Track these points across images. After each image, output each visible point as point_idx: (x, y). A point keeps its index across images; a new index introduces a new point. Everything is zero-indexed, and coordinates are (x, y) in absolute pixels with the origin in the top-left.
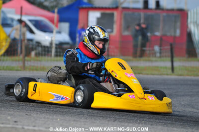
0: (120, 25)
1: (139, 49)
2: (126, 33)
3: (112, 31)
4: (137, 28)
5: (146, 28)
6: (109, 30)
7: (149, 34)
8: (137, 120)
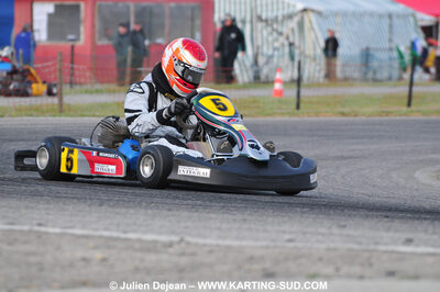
0: (93, 26)
1: (128, 72)
2: (104, 42)
3: (77, 39)
4: (122, 30)
5: (141, 31)
6: (71, 37)
7: (147, 42)
8: (141, 202)
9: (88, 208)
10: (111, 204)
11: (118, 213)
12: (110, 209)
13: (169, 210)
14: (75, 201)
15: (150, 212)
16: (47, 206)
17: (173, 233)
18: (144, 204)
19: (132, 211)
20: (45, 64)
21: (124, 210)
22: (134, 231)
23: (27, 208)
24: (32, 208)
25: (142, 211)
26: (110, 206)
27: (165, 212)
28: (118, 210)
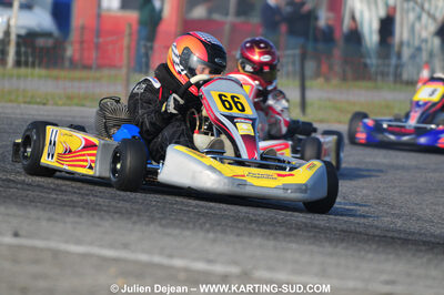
9: (130, 226)
10: (164, 222)
11: (168, 235)
12: (159, 229)
13: (238, 235)
14: (116, 216)
15: (211, 235)
16: (77, 219)
17: (235, 263)
18: (208, 225)
19: (188, 233)
20: (109, 39)
21: (176, 232)
22: (182, 257)
23: (50, 219)
24: (56, 221)
25: (201, 234)
26: (161, 225)
27: (232, 238)
28: (169, 231)
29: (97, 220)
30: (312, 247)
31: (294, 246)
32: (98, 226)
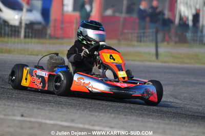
29: (60, 108)
30: (159, 120)
31: (151, 120)
32: (61, 111)
